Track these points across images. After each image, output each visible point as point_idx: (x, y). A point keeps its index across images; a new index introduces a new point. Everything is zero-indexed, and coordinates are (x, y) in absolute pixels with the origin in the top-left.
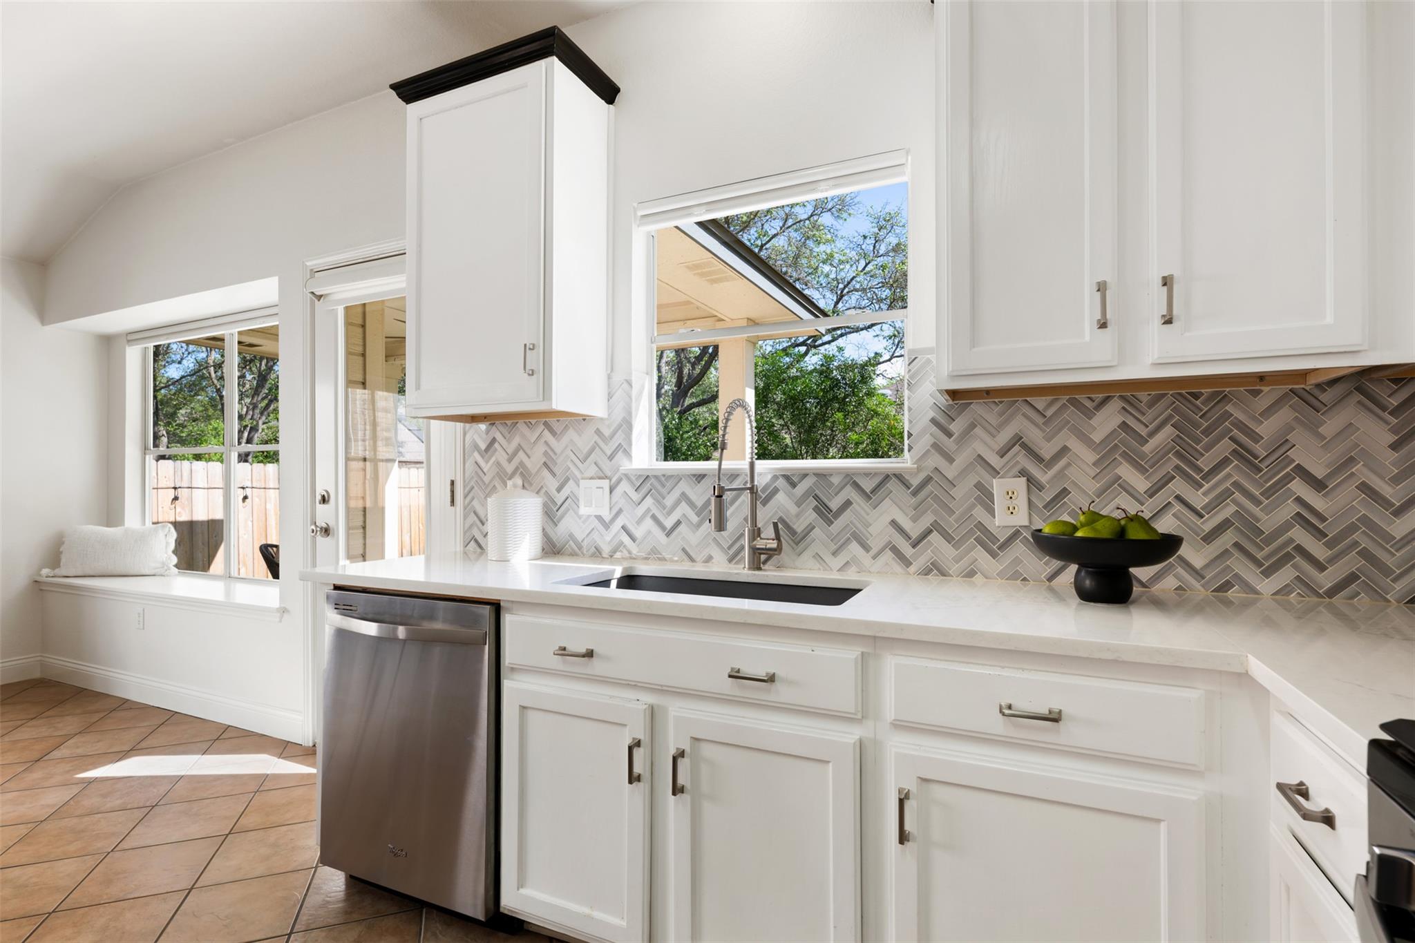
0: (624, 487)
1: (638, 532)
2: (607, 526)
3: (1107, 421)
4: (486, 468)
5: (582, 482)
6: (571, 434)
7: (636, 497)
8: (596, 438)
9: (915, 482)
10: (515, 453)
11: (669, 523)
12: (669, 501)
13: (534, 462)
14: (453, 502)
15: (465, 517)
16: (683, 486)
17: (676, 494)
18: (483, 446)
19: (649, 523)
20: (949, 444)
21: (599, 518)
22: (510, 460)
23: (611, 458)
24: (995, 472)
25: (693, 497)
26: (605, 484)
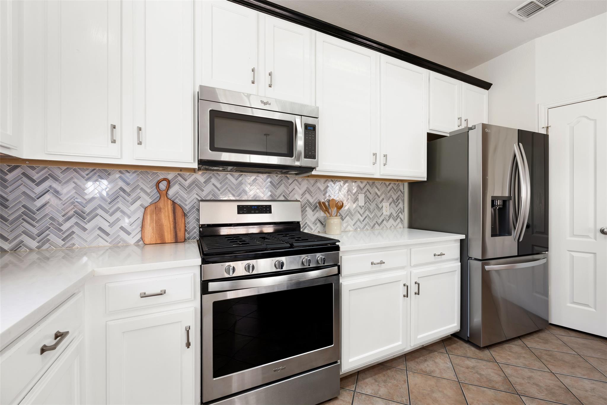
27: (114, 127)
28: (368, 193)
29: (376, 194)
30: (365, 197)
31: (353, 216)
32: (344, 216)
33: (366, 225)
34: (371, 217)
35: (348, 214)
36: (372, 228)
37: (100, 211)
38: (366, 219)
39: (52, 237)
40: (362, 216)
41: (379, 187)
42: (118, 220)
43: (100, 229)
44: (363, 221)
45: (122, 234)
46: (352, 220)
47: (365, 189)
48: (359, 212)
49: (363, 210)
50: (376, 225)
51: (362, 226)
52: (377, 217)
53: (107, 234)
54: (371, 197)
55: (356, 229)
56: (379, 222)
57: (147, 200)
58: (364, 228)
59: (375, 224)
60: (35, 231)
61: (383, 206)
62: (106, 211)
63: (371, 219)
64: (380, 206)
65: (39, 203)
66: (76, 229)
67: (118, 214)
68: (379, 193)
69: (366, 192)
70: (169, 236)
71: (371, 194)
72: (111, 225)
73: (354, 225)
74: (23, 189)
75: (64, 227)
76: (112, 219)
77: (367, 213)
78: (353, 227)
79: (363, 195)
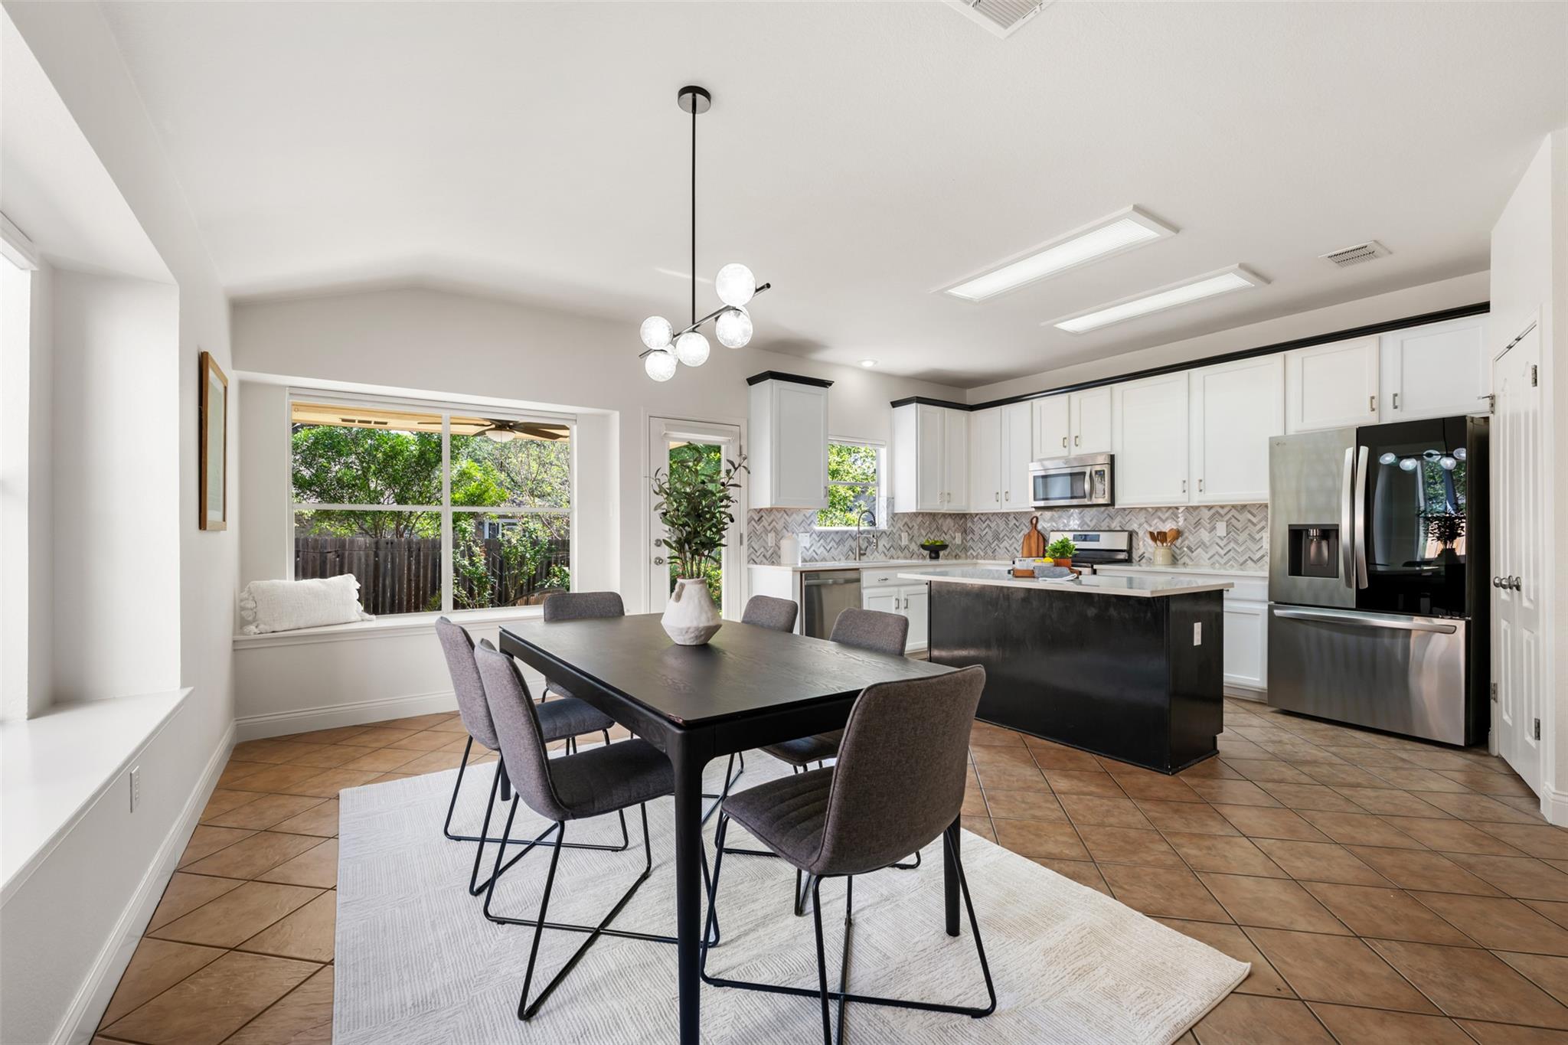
0: (814, 535)
1: (819, 553)
2: (808, 550)
3: (920, 519)
4: (758, 528)
5: (800, 535)
6: (794, 515)
7: (817, 539)
8: (804, 517)
9: (888, 533)
10: (772, 521)
11: (828, 548)
12: (828, 541)
13: (779, 526)
14: (741, 543)
15: (749, 549)
16: (832, 535)
17: (830, 538)
18: (757, 519)
19: (822, 548)
20: (894, 524)
21: (805, 547)
22: (769, 525)
23: (809, 525)
24: (902, 531)
25: (835, 539)
26: (808, 534)
27: (998, 493)
28: (1233, 521)
29: (1250, 521)
30: (1227, 526)
31: (1207, 548)
32: (1194, 548)
33: (1229, 560)
34: (1239, 551)
35: (1200, 546)
36: (1241, 565)
37: (1006, 538)
38: (1231, 553)
39: (989, 551)
40: (1222, 549)
41: (1254, 512)
42: (1013, 543)
43: (1006, 548)
44: (1225, 555)
45: (1015, 551)
46: (1207, 553)
47: (1229, 516)
48: (1217, 544)
49: (1225, 541)
50: (1249, 562)
51: (1223, 561)
52: (1252, 552)
53: (1009, 551)
54: (1239, 525)
55: (1213, 564)
56: (1256, 557)
57: (1026, 531)
58: (1226, 564)
59: (1247, 560)
60: (983, 547)
61: (1262, 538)
62: (1008, 538)
63: (1239, 553)
64: (1257, 537)
65: (984, 532)
66: (997, 547)
67: (1013, 539)
68: (1254, 520)
69: (1230, 519)
70: (1034, 554)
71: (1239, 521)
72: (1011, 546)
73: (1209, 559)
74: (979, 526)
75: (993, 546)
76: (1011, 542)
77: (1232, 545)
78: (1208, 561)
79: (1225, 524)
